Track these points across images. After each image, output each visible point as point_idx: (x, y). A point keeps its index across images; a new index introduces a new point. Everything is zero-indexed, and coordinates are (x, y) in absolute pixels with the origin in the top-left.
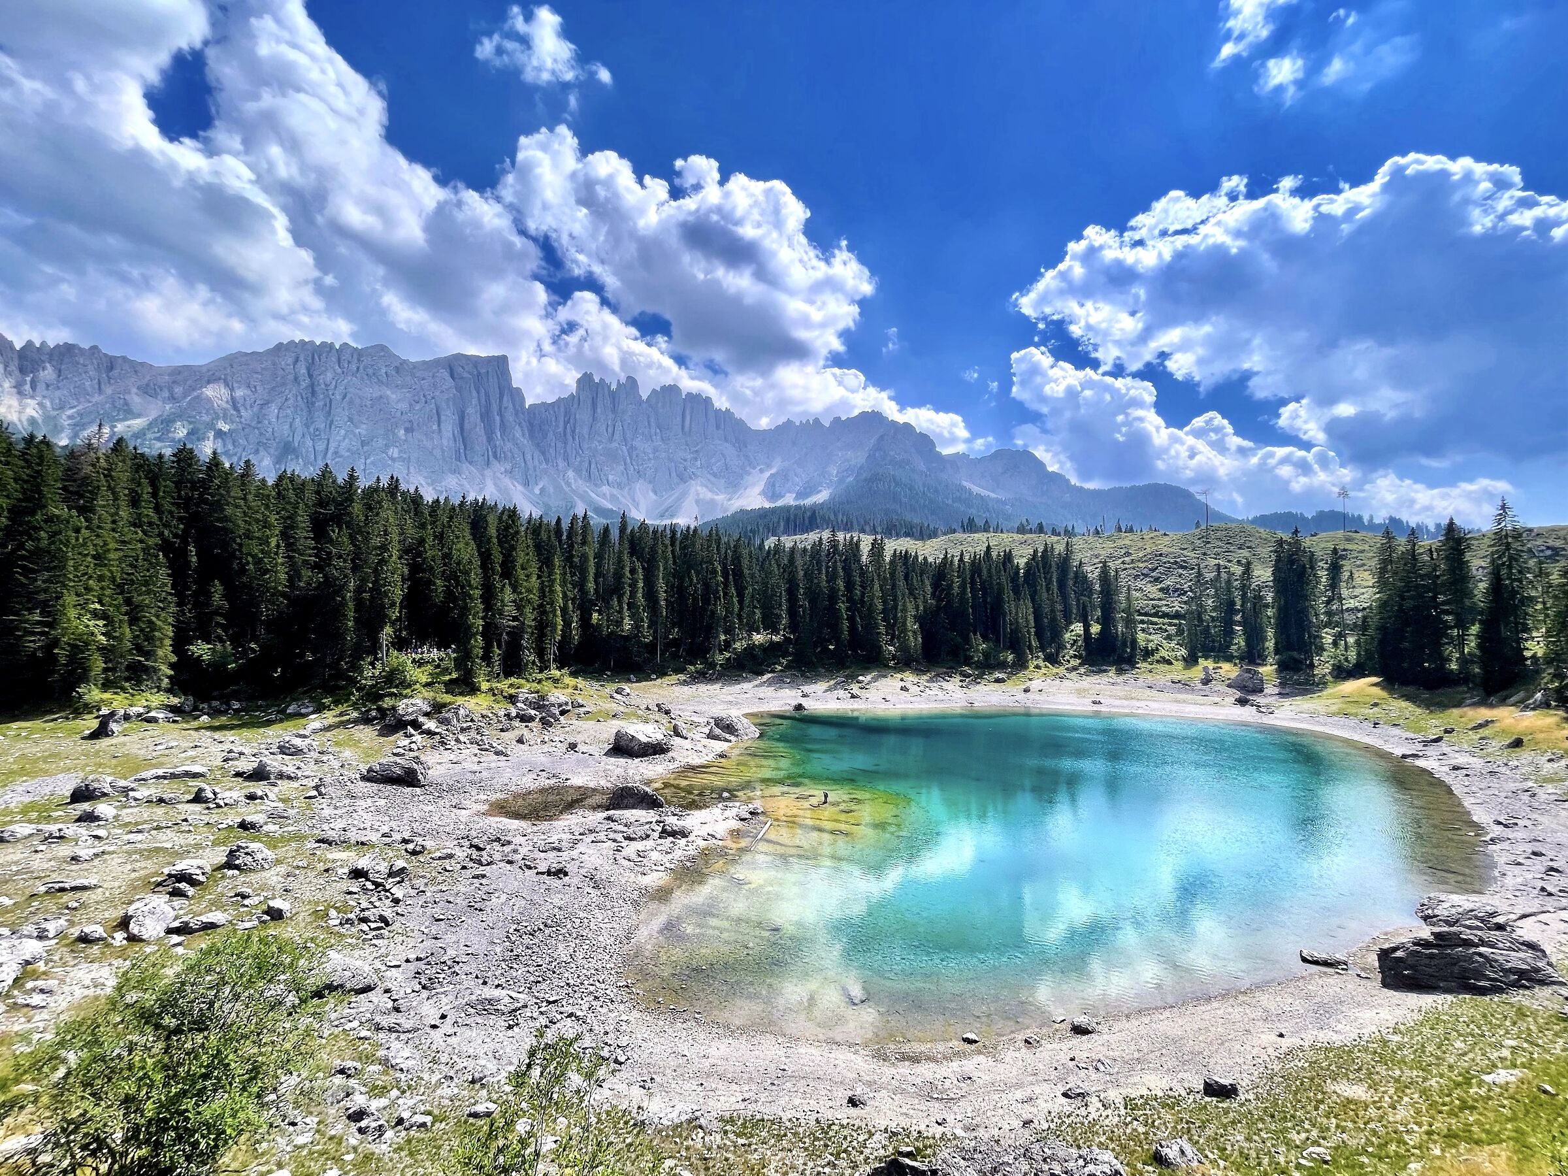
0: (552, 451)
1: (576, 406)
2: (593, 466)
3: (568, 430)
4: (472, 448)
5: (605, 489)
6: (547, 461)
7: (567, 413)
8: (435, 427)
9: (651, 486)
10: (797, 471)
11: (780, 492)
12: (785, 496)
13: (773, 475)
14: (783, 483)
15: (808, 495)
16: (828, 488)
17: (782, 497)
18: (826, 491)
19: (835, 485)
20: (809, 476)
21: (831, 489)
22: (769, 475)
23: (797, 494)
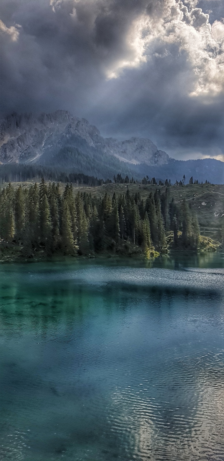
10: (20, 143)
11: (10, 155)
12: (13, 158)
13: (5, 144)
14: (11, 151)
15: (27, 158)
16: (39, 154)
17: (11, 158)
18: (38, 156)
19: (43, 153)
20: (27, 147)
21: (40, 155)
22: (2, 144)
23: (20, 157)
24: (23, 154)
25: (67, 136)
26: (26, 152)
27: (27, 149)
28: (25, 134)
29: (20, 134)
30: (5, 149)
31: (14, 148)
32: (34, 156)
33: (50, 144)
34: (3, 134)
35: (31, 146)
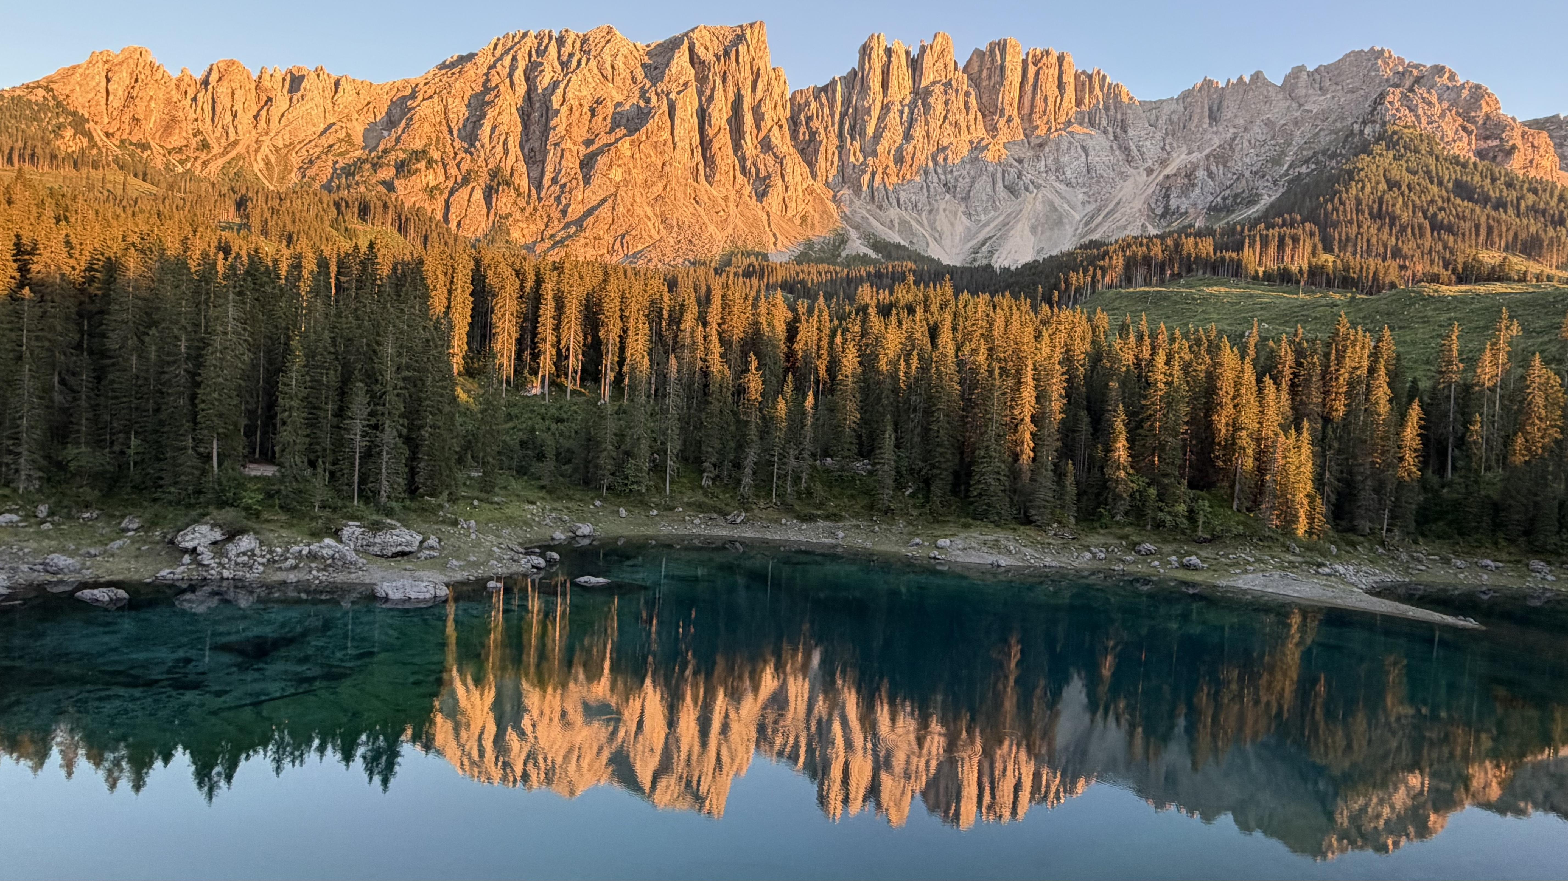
0: (821, 158)
1: (858, 88)
2: (878, 178)
3: (847, 127)
4: (713, 162)
5: (893, 213)
6: (814, 175)
7: (847, 102)
8: (666, 135)
9: (962, 208)
10: (1213, 168)
11: (1178, 207)
12: (1186, 213)
13: (1168, 177)
14: (1185, 191)
15: (1229, 210)
16: (1270, 196)
17: (1182, 215)
18: (1265, 201)
19: (1282, 190)
20: (1235, 177)
21: (1273, 198)
22: (1161, 177)
23: (1209, 209)
24: (1219, 199)
25: (1366, 132)
26: (1228, 192)
27: (1231, 185)
28: (1233, 139)
29: (1217, 142)
30: (1168, 189)
31: (1194, 185)
32: (1251, 202)
33: (1307, 162)
34: (1168, 147)
35: (1247, 174)
